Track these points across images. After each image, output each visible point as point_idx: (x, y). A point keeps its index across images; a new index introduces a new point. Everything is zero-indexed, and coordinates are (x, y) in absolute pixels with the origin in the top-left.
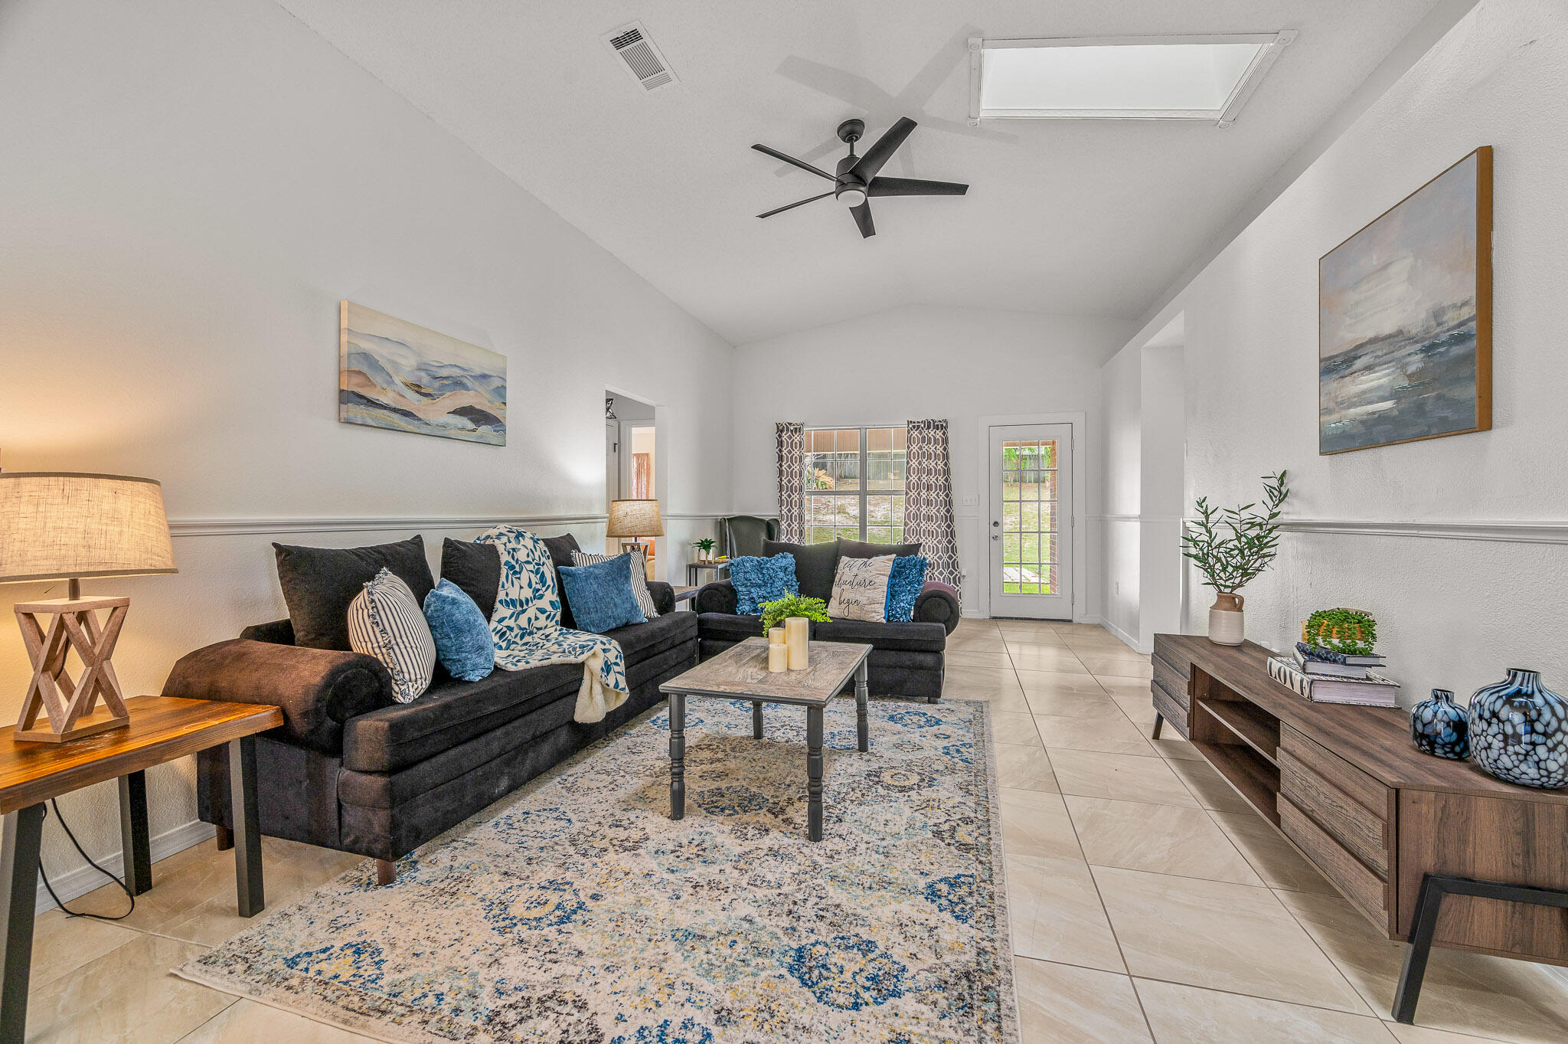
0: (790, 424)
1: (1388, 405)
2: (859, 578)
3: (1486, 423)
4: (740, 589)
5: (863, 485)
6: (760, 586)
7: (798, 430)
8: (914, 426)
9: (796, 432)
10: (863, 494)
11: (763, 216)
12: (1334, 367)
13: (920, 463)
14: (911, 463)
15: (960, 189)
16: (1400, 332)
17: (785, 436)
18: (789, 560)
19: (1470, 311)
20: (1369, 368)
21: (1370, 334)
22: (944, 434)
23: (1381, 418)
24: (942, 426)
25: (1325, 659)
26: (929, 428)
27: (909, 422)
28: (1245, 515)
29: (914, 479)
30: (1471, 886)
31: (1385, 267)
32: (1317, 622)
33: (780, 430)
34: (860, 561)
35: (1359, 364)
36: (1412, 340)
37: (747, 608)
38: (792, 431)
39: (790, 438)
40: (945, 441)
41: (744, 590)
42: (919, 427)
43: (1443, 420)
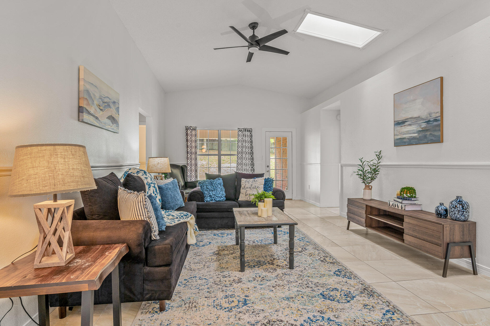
0: (191, 127)
1: (416, 135)
2: (253, 186)
3: (443, 142)
4: (205, 192)
5: (219, 152)
6: (213, 191)
7: (195, 129)
8: (240, 130)
9: (193, 130)
10: (219, 155)
11: (215, 49)
12: (398, 123)
13: (242, 144)
14: (239, 144)
15: (286, 53)
16: (419, 117)
17: (189, 132)
18: (221, 181)
19: (439, 114)
20: (410, 125)
21: (410, 116)
22: (250, 133)
23: (414, 138)
24: (250, 131)
25: (406, 200)
26: (245, 131)
27: (238, 129)
28: (372, 163)
29: (240, 150)
30: (454, 244)
31: (415, 100)
32: (403, 190)
33: (187, 129)
34: (252, 180)
35: (406, 123)
36: (423, 119)
37: (209, 200)
38: (192, 130)
39: (191, 132)
40: (251, 136)
41: (207, 192)
42: (241, 130)
43: (431, 139)
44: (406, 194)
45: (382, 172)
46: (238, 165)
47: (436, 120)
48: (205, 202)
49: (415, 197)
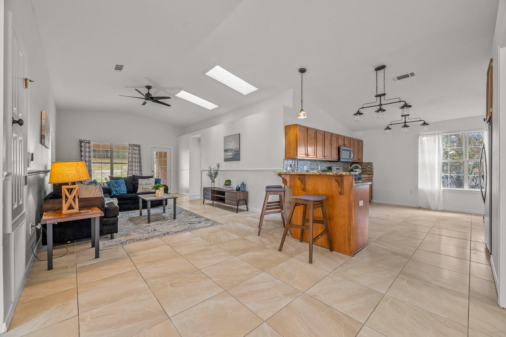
0: (85, 140)
1: (232, 157)
2: (148, 183)
3: (240, 160)
4: (112, 188)
5: (112, 161)
6: (118, 187)
7: (89, 142)
8: (130, 145)
9: (87, 143)
10: (112, 164)
11: (120, 95)
12: (226, 151)
13: (132, 156)
14: (129, 155)
16: (232, 149)
17: (83, 144)
18: (123, 181)
19: (238, 149)
20: (230, 152)
21: (230, 148)
22: (139, 148)
23: (231, 158)
24: (139, 146)
25: (227, 185)
26: (135, 146)
27: (129, 144)
28: (215, 169)
29: (130, 160)
30: (241, 200)
31: (231, 141)
32: (226, 181)
33: (81, 142)
34: (146, 179)
35: (228, 151)
36: (234, 150)
37: (115, 193)
38: (85, 143)
39: (85, 145)
40: (140, 150)
41: (113, 189)
42: (131, 146)
43: (236, 159)
44: (227, 183)
45: (219, 173)
46: (129, 171)
47: (238, 151)
48: (112, 195)
49: (230, 184)
